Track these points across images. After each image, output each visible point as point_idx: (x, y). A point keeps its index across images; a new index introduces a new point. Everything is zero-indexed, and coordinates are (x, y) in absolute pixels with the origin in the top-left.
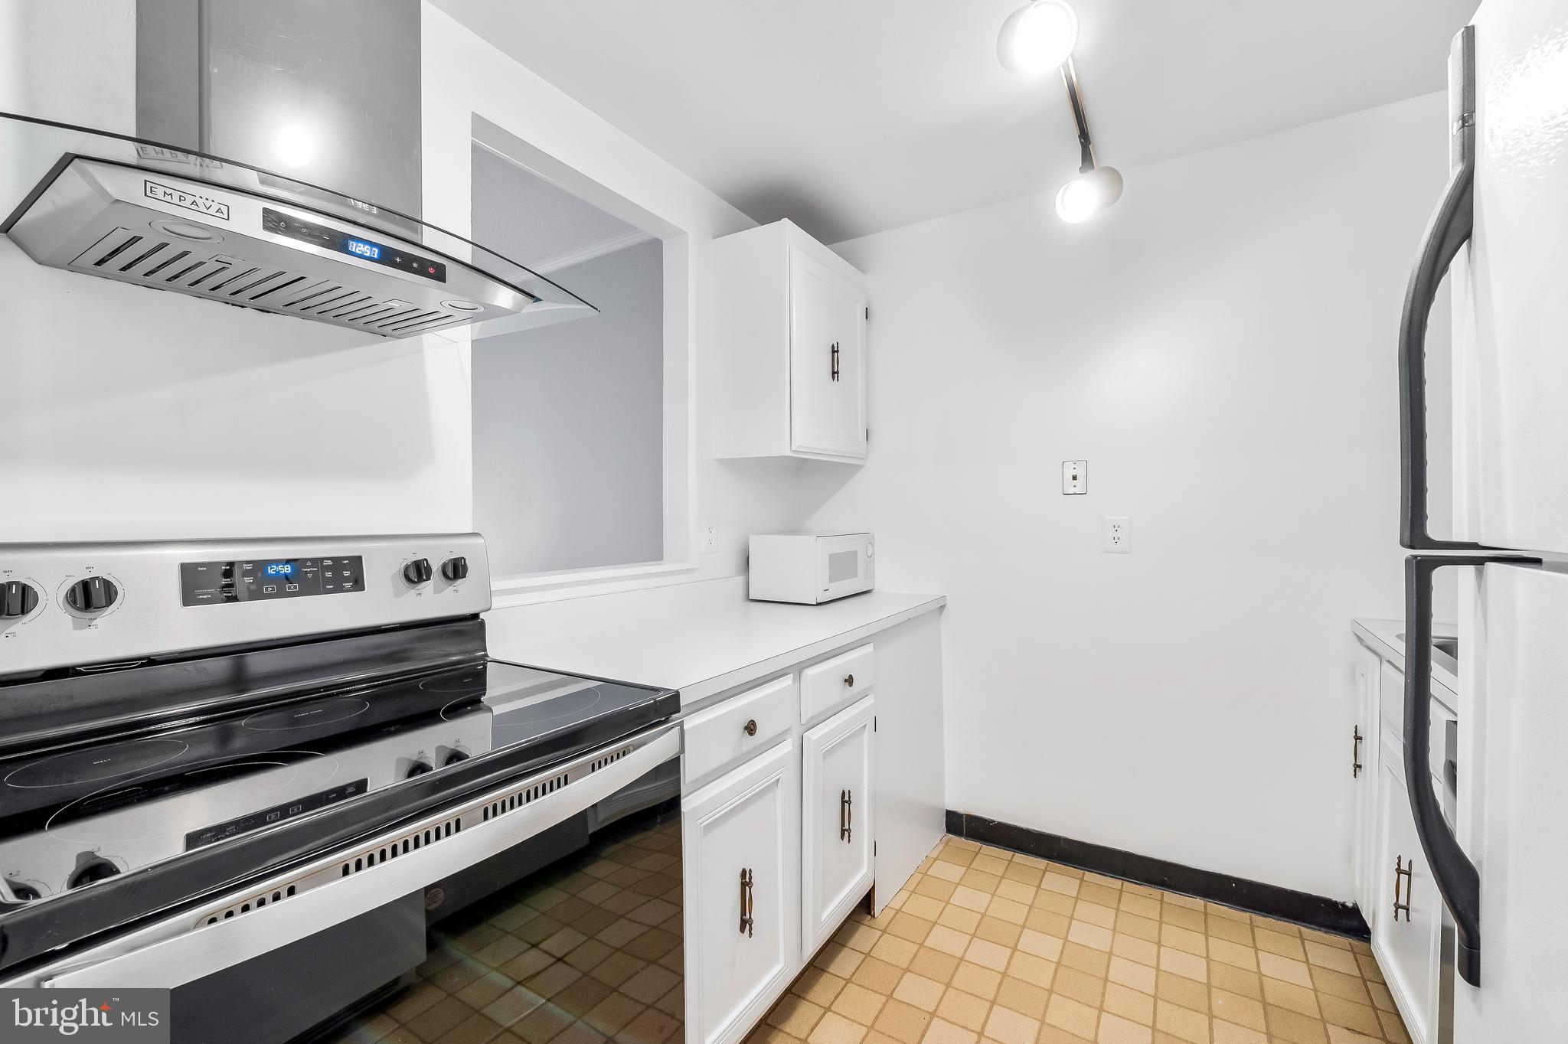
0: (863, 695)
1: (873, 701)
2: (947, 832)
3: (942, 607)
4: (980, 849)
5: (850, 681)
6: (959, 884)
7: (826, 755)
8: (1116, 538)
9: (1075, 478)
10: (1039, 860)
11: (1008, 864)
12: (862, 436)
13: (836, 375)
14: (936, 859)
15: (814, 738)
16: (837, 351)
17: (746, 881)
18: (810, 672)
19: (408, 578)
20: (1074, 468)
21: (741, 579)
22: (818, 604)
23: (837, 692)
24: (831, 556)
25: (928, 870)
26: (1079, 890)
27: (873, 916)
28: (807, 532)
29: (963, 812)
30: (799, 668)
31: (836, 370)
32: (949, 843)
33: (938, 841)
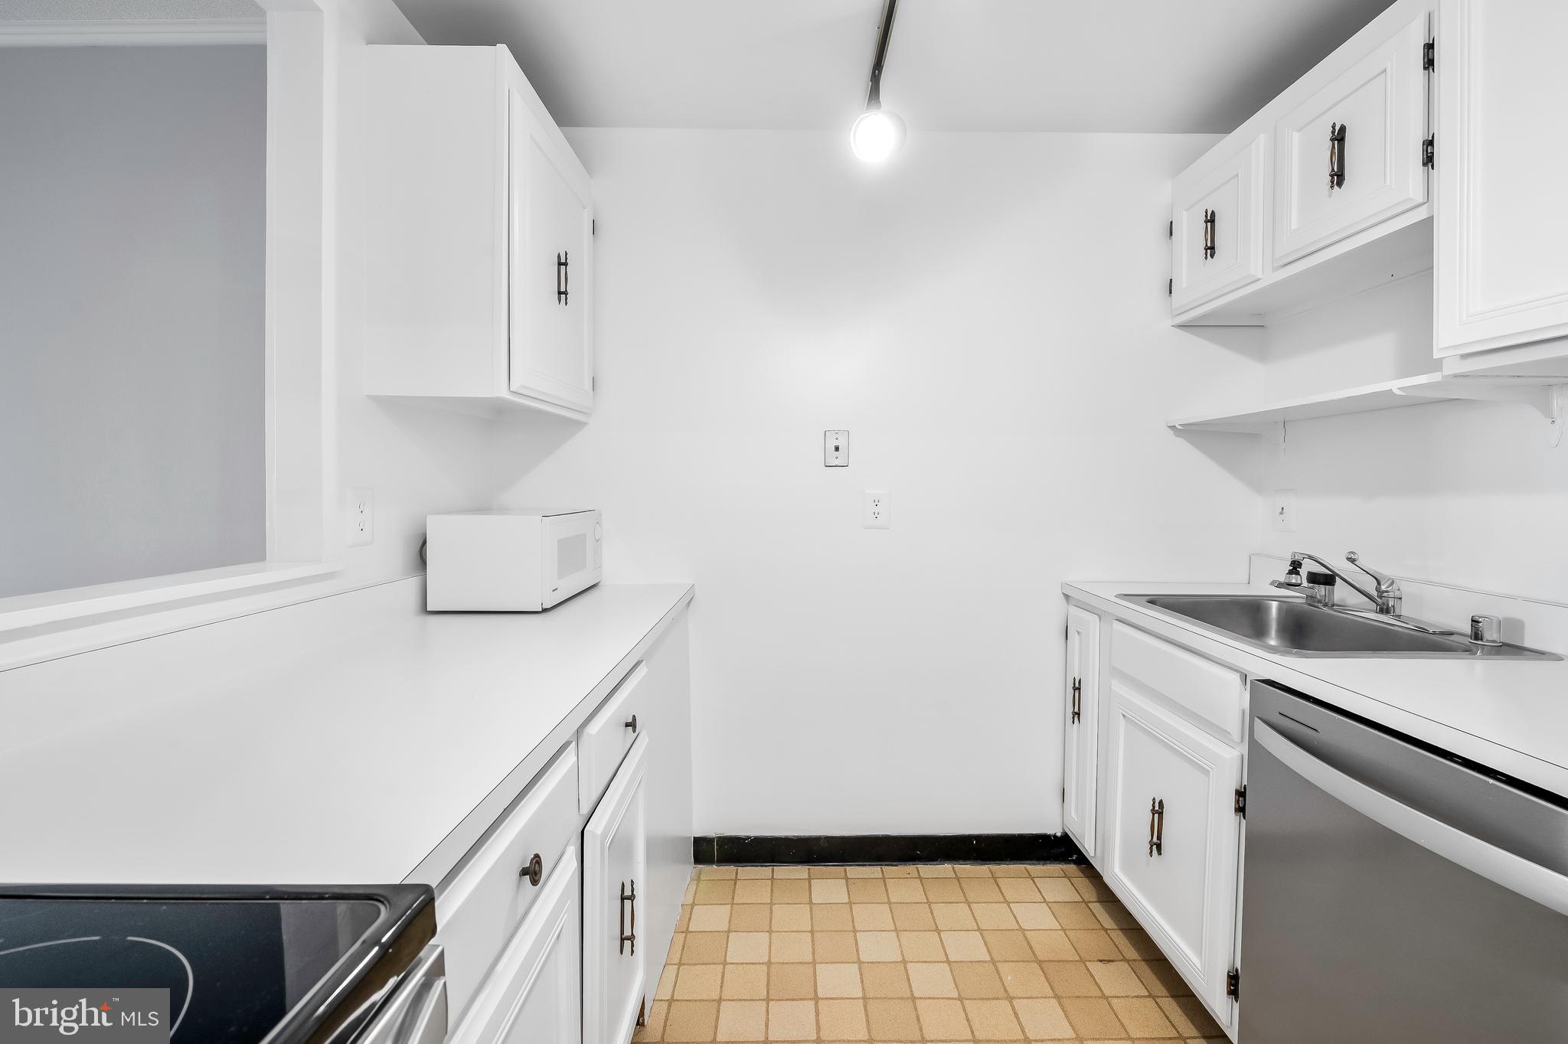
2: (696, 864)
4: (737, 873)
6: (729, 931)
8: (876, 514)
9: (837, 449)
10: (800, 867)
11: (772, 884)
12: (586, 383)
13: (563, 296)
14: (693, 905)
15: (592, 829)
16: (566, 264)
20: (837, 439)
22: (545, 610)
24: (557, 543)
25: (688, 924)
26: (848, 891)
29: (714, 835)
31: (563, 290)
32: (702, 878)
33: (689, 879)
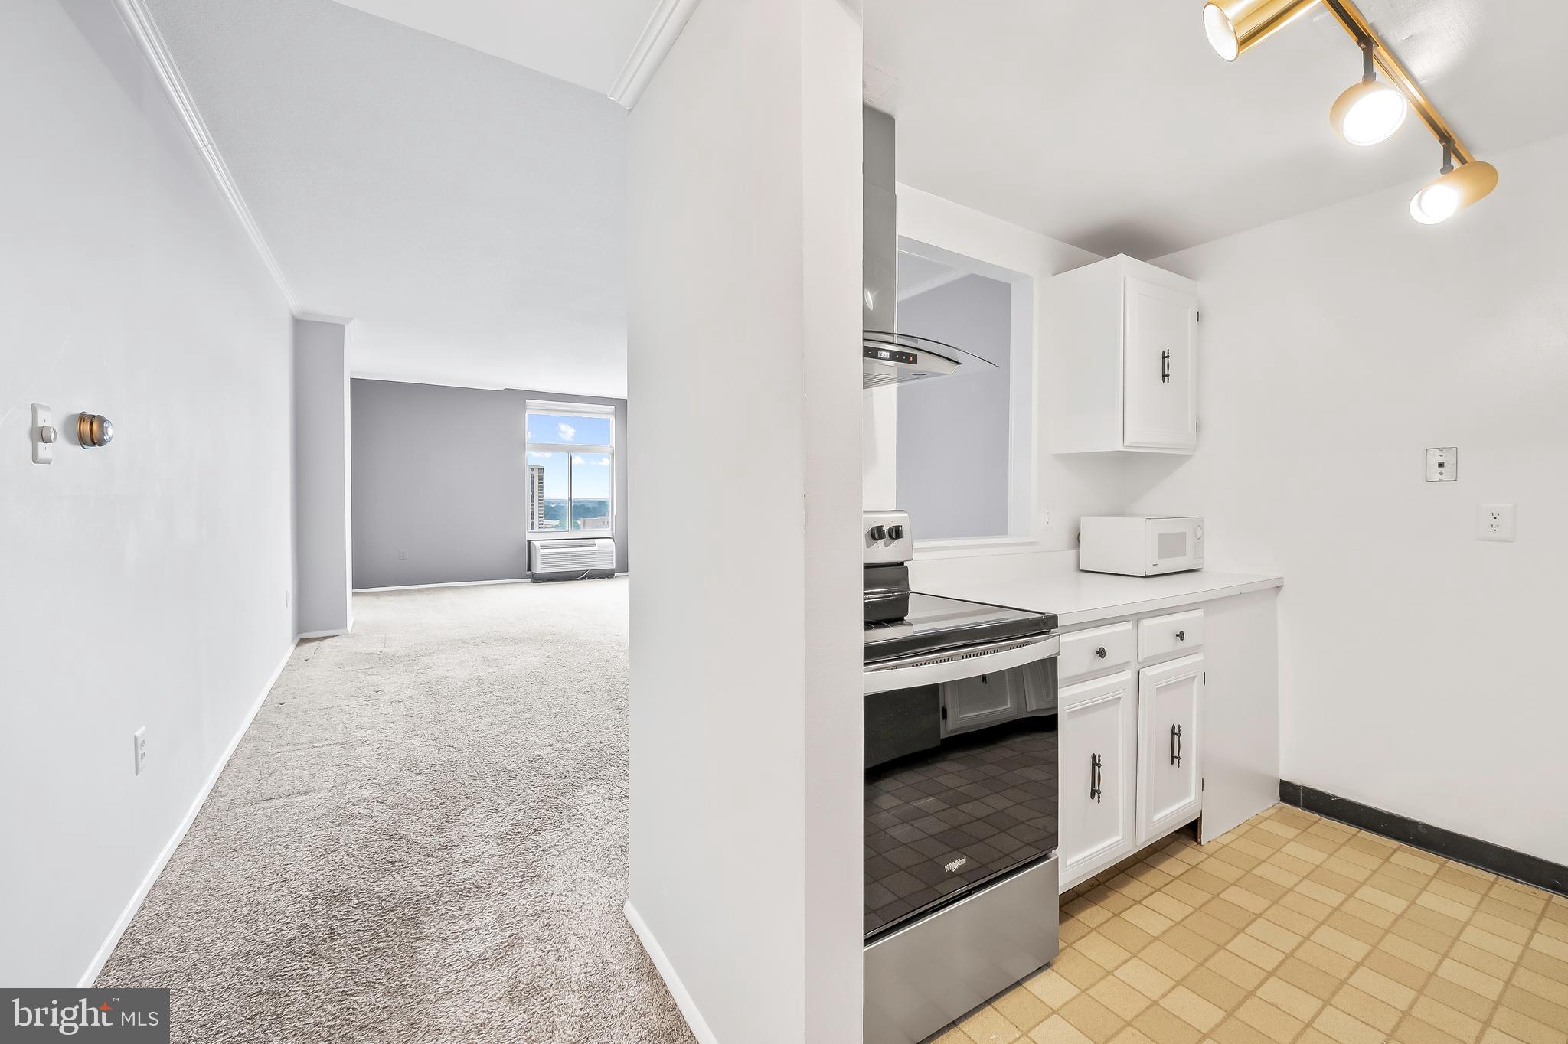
0: (1192, 651)
1: (1202, 658)
2: (1281, 800)
3: (1279, 588)
5: (1181, 636)
6: (1292, 840)
7: (1160, 690)
9: (1441, 465)
12: (1192, 427)
13: (1166, 378)
14: (1268, 818)
15: (1149, 674)
16: (1168, 357)
17: (1095, 763)
18: (1146, 623)
19: (873, 537)
20: (1441, 456)
21: (1072, 553)
22: (1147, 577)
23: (1170, 644)
24: (1160, 536)
25: (1258, 824)
26: (1438, 872)
27: (1200, 844)
28: (1132, 515)
29: (1300, 784)
30: (1137, 618)
31: (1166, 373)
32: (1283, 810)
33: (1269, 806)
